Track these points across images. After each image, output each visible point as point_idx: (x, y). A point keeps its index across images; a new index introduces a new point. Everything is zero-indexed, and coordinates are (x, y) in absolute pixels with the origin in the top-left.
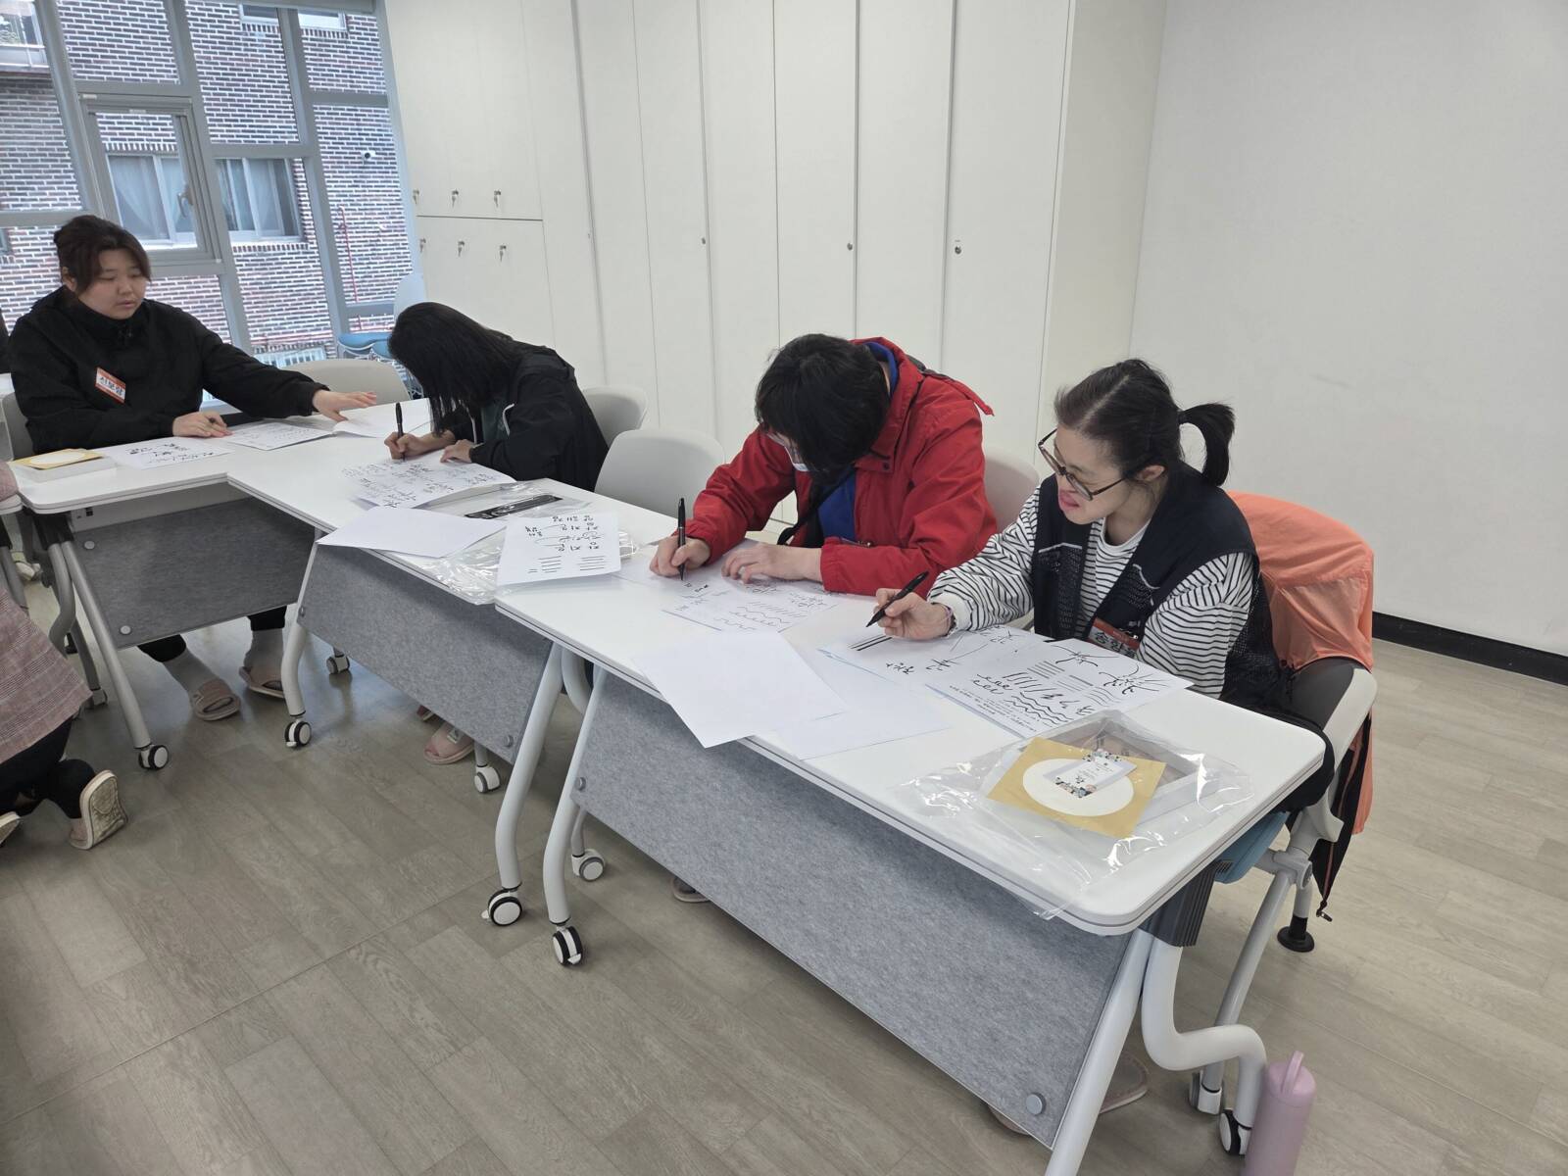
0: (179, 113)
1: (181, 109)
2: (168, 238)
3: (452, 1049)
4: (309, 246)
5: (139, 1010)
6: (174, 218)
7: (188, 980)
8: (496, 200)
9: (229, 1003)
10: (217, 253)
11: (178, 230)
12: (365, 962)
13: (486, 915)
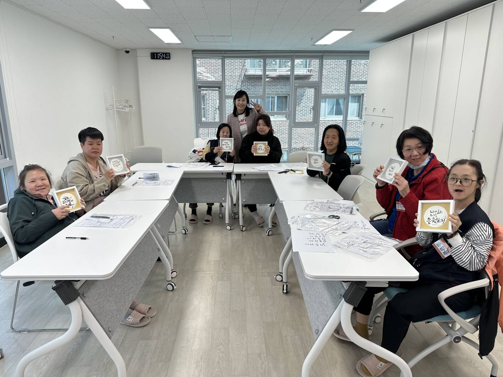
0: (315, 88)
1: (316, 87)
2: (325, 117)
3: (252, 295)
4: (362, 120)
5: (213, 267)
6: (328, 112)
7: (223, 266)
8: (383, 111)
9: (225, 272)
10: (316, 123)
11: (328, 115)
12: (250, 276)
13: (275, 277)
